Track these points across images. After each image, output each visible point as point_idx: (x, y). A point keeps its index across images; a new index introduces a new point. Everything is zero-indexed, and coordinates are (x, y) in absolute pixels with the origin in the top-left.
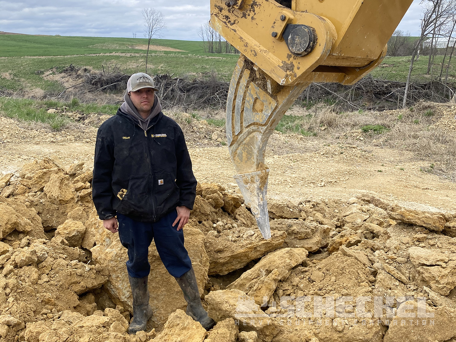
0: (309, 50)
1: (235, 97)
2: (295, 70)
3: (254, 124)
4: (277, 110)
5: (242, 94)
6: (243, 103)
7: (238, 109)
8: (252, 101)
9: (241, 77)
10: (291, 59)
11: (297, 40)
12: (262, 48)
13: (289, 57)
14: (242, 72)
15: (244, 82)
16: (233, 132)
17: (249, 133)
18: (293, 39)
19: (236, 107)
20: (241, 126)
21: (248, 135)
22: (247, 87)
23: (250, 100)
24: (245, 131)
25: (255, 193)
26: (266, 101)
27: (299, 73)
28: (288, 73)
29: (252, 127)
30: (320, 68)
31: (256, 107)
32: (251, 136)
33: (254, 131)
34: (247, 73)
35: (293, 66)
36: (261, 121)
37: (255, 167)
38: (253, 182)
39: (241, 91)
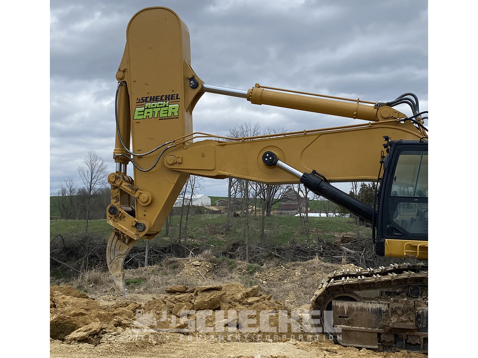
0: (144, 230)
1: (111, 246)
2: (140, 236)
3: (120, 255)
4: (129, 249)
5: (114, 245)
6: (115, 248)
7: (113, 250)
8: (119, 247)
9: (113, 239)
10: (138, 232)
11: (140, 227)
12: (128, 229)
13: (137, 232)
14: (114, 237)
15: (115, 240)
16: (111, 259)
17: (118, 259)
18: (139, 227)
19: (112, 250)
20: (114, 256)
21: (117, 259)
22: (116, 242)
23: (118, 247)
24: (116, 258)
25: (121, 281)
26: (125, 246)
27: (141, 236)
28: (138, 236)
29: (119, 256)
30: (146, 235)
31: (120, 249)
32: (119, 259)
33: (120, 257)
34: (116, 237)
35: (139, 234)
36: (123, 254)
37: (120, 270)
38: (120, 276)
39: (114, 244)
